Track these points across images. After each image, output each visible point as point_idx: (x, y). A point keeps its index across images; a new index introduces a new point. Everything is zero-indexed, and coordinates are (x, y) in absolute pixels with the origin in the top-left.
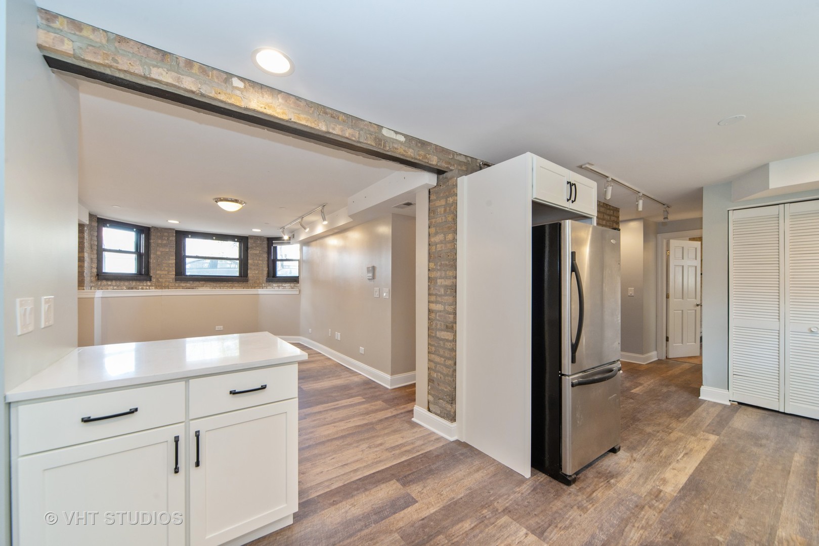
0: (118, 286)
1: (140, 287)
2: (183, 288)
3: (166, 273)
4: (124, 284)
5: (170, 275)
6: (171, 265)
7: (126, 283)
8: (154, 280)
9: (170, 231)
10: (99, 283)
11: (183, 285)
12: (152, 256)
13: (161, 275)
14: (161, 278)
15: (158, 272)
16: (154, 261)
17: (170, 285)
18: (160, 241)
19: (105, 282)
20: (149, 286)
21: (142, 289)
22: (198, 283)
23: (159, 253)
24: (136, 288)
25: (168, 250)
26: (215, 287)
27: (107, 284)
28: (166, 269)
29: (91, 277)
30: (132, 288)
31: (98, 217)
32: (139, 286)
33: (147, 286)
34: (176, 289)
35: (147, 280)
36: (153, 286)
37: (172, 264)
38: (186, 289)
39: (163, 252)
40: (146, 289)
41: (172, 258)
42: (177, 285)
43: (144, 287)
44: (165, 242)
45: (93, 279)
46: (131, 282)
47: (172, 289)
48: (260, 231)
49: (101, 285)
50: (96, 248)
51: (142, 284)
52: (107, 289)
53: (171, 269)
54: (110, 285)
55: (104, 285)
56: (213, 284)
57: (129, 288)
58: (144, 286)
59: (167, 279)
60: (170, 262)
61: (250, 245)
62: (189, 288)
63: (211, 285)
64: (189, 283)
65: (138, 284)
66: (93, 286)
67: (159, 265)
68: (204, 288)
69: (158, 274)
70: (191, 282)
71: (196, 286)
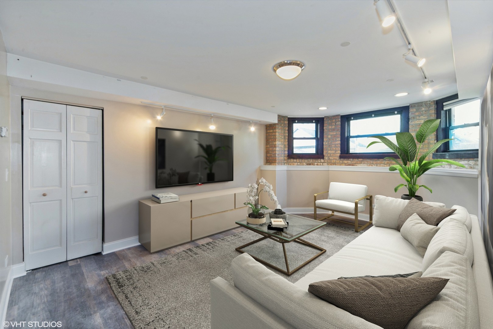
0: (300, 163)
1: (316, 164)
2: (346, 165)
3: (333, 152)
4: (304, 161)
5: (336, 153)
6: (337, 146)
7: (306, 161)
8: (326, 158)
9: (337, 117)
10: (289, 161)
11: (345, 162)
12: (325, 139)
13: (331, 153)
14: (330, 156)
15: (329, 152)
16: (327, 143)
17: (337, 162)
18: (330, 127)
19: (292, 160)
20: (323, 163)
21: (317, 165)
22: (356, 160)
23: (329, 137)
24: (313, 164)
25: (335, 133)
26: (371, 164)
27: (294, 161)
28: (334, 149)
29: (284, 156)
30: (310, 164)
31: (288, 117)
32: (315, 162)
33: (321, 163)
34: (341, 165)
35: (321, 158)
36: (326, 163)
37: (338, 144)
38: (348, 165)
39: (332, 135)
40: (321, 165)
41: (337, 139)
42: (341, 162)
43: (319, 164)
44: (333, 127)
45: (286, 158)
46: (309, 160)
47: (338, 165)
48: (406, 94)
49: (290, 162)
50: (287, 138)
51: (317, 161)
52: (294, 165)
53: (337, 149)
54: (296, 162)
55: (292, 162)
56: (370, 161)
57: (308, 164)
58: (318, 162)
59: (335, 157)
60: (337, 143)
61: (411, 115)
62: (350, 165)
63: (368, 162)
64: (350, 161)
65: (314, 161)
66: (285, 163)
67: (330, 146)
68: (362, 165)
69: (329, 153)
70: (352, 159)
71: (355, 163)
